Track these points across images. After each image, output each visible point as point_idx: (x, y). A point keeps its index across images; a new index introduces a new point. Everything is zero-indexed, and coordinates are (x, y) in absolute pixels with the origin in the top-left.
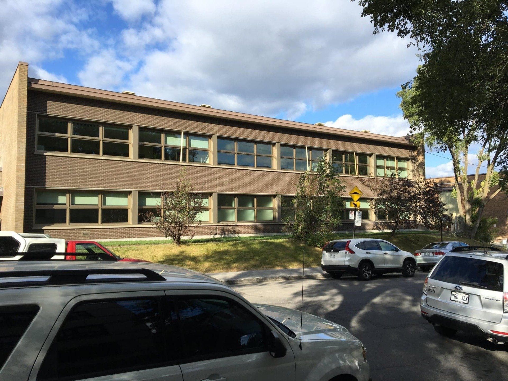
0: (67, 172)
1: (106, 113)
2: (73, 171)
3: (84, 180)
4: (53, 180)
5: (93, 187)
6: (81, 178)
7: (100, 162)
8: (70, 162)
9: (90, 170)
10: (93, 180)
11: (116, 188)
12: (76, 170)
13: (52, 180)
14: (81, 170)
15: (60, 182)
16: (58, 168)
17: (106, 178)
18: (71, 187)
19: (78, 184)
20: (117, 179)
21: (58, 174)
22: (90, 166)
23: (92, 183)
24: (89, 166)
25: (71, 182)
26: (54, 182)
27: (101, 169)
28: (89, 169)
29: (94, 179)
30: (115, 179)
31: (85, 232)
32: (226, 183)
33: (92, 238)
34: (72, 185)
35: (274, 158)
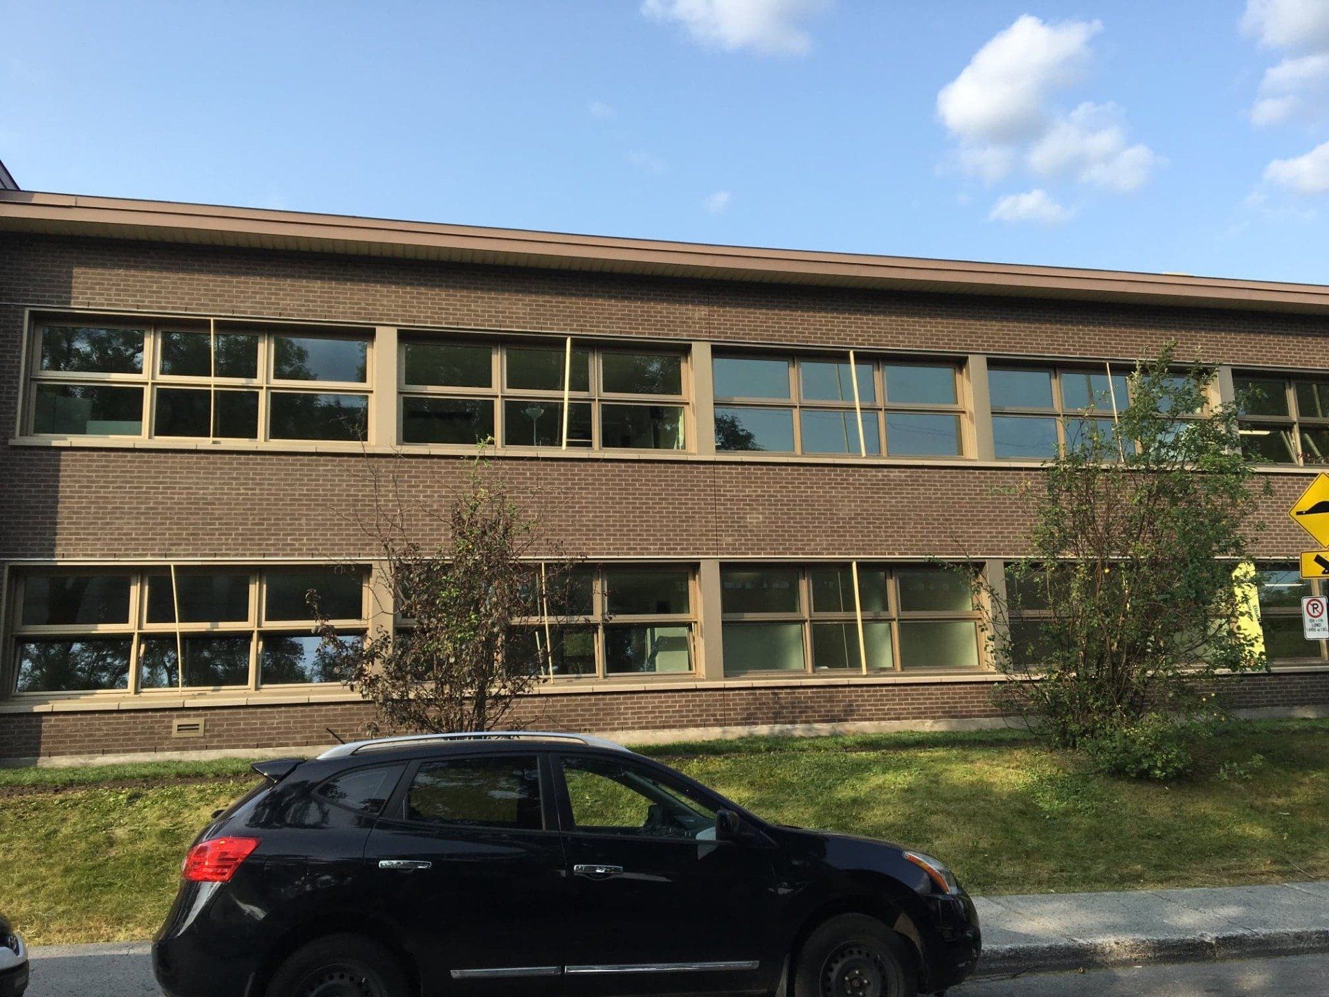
0: (127, 503)
1: (276, 289)
2: (147, 498)
3: (187, 529)
4: (75, 534)
5: (222, 555)
6: (176, 524)
7: (248, 464)
8: (137, 467)
9: (212, 494)
10: (220, 529)
11: (308, 555)
12: (158, 493)
13: (71, 534)
14: (179, 494)
15: (99, 539)
16: (95, 492)
17: (270, 519)
18: (140, 555)
19: (164, 544)
20: (312, 523)
21: (93, 510)
22: (212, 478)
23: (218, 539)
24: (207, 478)
25: (138, 539)
26: (76, 539)
27: (251, 489)
28: (207, 489)
29: (226, 524)
30: (303, 521)
31: (185, 721)
32: (754, 519)
33: (211, 742)
34: (143, 550)
35: (963, 416)
